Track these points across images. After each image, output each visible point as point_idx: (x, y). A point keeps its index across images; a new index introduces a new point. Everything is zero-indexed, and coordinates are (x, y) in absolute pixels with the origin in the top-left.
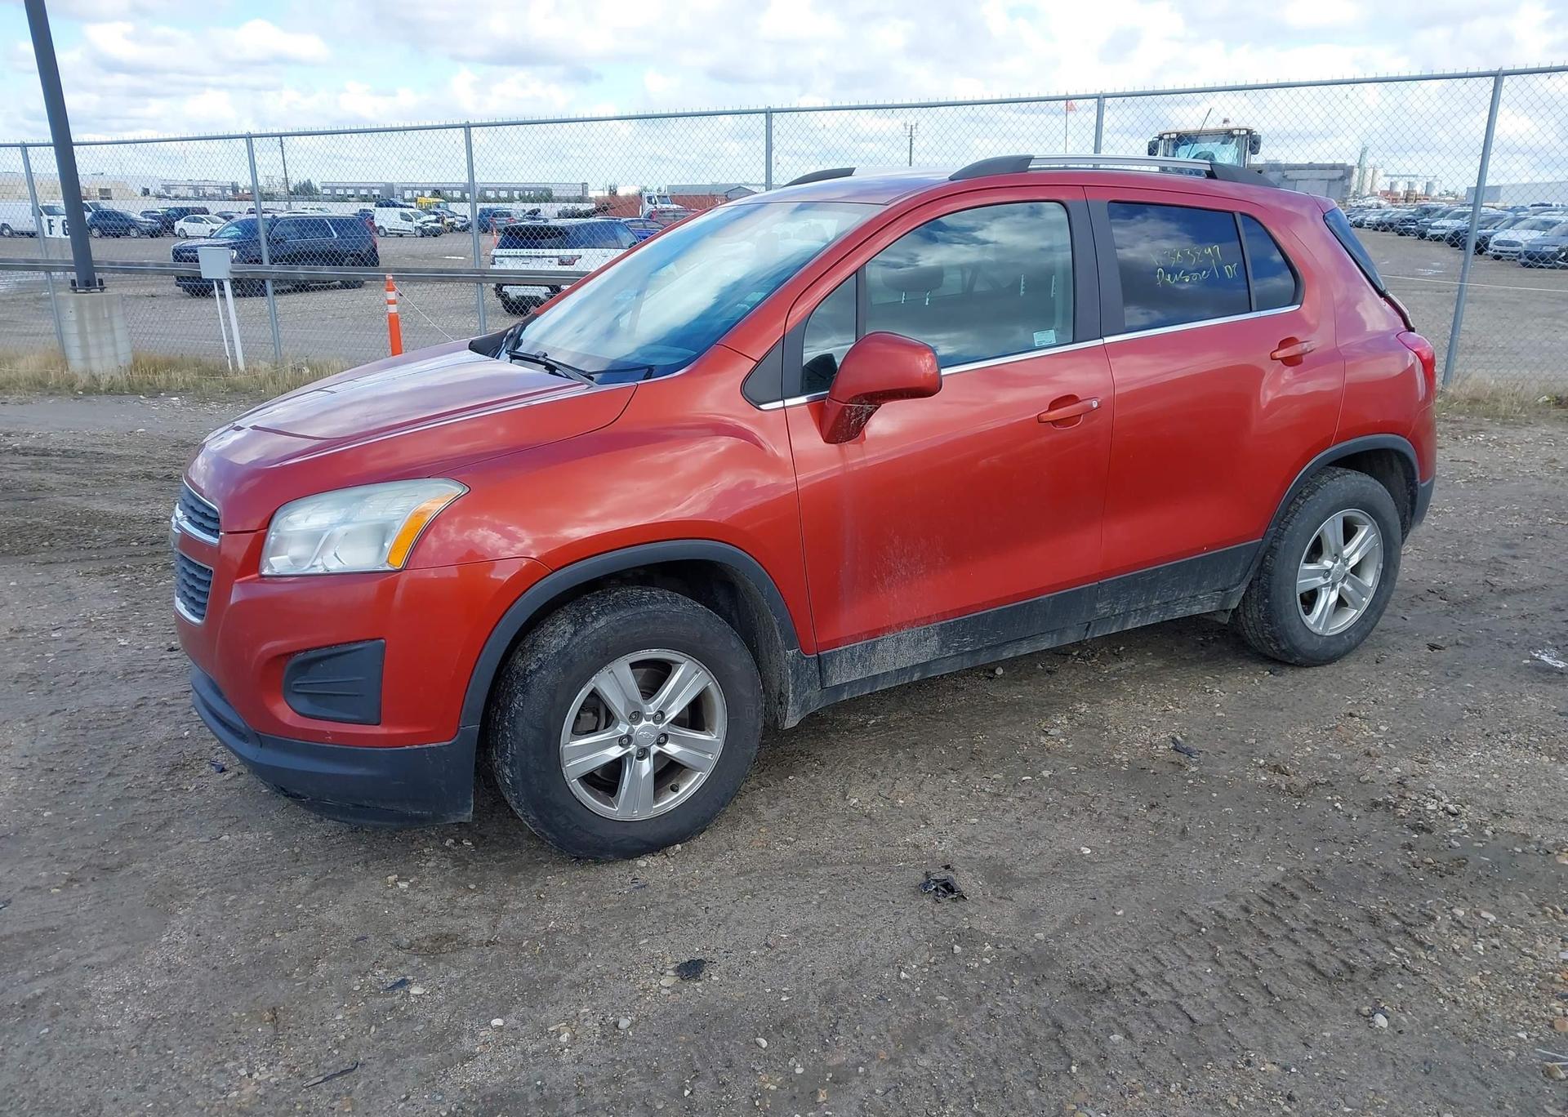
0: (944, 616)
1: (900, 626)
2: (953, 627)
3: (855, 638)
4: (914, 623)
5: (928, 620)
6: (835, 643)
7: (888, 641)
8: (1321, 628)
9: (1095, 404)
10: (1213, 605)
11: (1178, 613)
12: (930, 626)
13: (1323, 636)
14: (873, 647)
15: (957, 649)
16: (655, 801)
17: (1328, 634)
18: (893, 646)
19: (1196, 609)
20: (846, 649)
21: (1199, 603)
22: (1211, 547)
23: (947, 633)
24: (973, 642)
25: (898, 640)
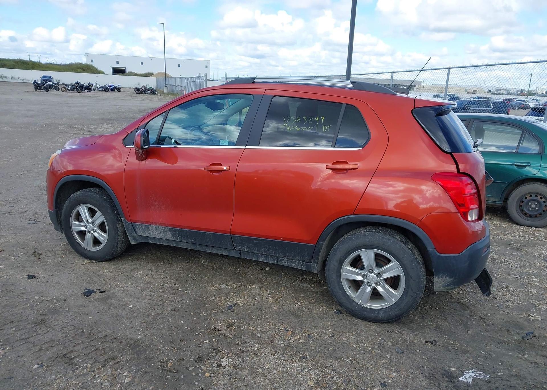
0: (170, 225)
1: (156, 224)
2: (175, 230)
3: (142, 222)
4: (160, 224)
5: (165, 225)
6: (136, 221)
7: (152, 227)
8: (360, 301)
9: (225, 168)
10: (302, 267)
11: (285, 264)
12: (166, 227)
13: (361, 306)
14: (148, 227)
15: (180, 239)
16: (93, 247)
17: (366, 306)
18: (155, 230)
19: (293, 265)
20: (139, 225)
21: (293, 263)
22: (285, 239)
23: (173, 232)
24: (185, 239)
25: (156, 228)
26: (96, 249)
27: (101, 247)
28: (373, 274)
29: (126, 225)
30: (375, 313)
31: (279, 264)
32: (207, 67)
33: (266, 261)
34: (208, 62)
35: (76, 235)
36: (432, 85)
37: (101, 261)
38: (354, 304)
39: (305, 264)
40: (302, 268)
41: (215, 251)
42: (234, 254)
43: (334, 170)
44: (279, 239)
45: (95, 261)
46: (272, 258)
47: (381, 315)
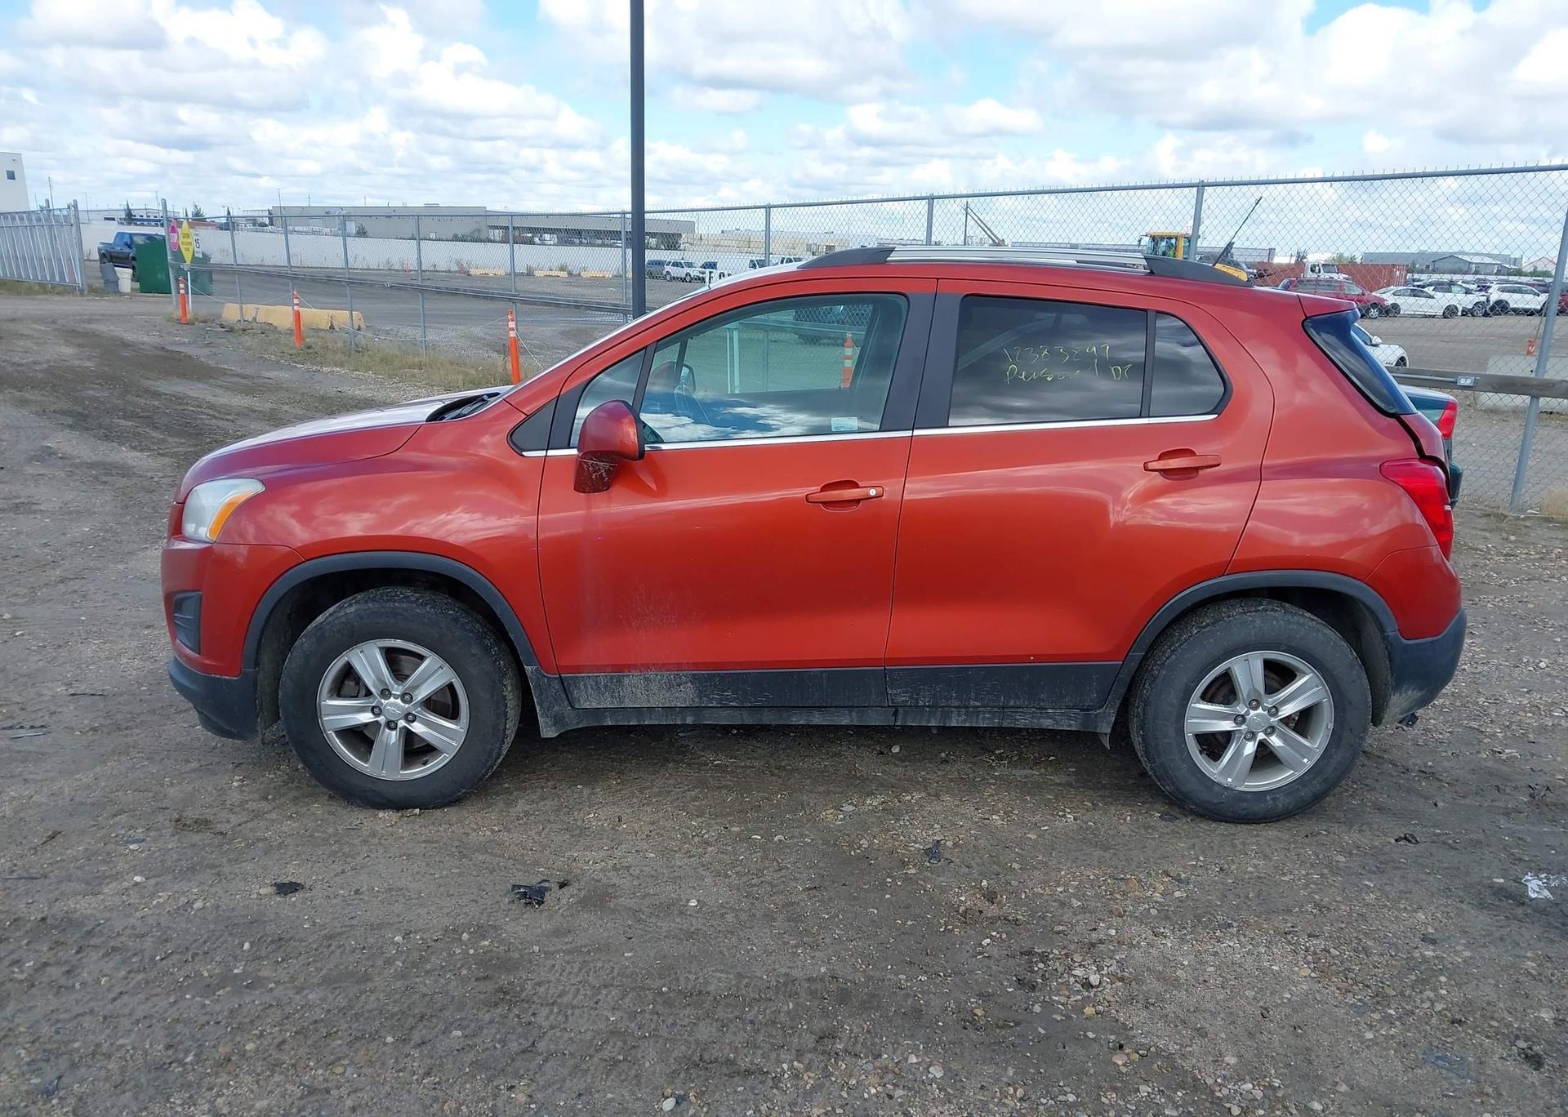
0: (696, 666)
1: (647, 667)
2: (710, 677)
3: (599, 669)
4: (661, 667)
5: (679, 666)
6: (578, 669)
7: (632, 679)
8: (1230, 780)
9: (873, 492)
10: (1069, 723)
11: (1022, 722)
12: (681, 673)
13: (1233, 790)
14: (619, 681)
15: (720, 701)
16: (404, 767)
17: (1242, 789)
18: (642, 684)
19: (1047, 723)
20: (589, 677)
21: (1049, 717)
22: (1039, 658)
23: (703, 683)
24: (738, 698)
25: (647, 679)
26: (417, 772)
27: (435, 765)
28: (1260, 710)
29: (538, 686)
30: (1266, 800)
31: (1005, 725)
32: (11, 176)
33: (967, 725)
34: (16, 158)
35: (337, 740)
36: (723, 232)
37: (435, 808)
38: (1216, 788)
39: (1082, 713)
40: (1071, 725)
41: (817, 719)
42: (875, 719)
43: (1165, 472)
44: (1025, 658)
45: (417, 811)
46: (989, 713)
47: (1283, 802)
